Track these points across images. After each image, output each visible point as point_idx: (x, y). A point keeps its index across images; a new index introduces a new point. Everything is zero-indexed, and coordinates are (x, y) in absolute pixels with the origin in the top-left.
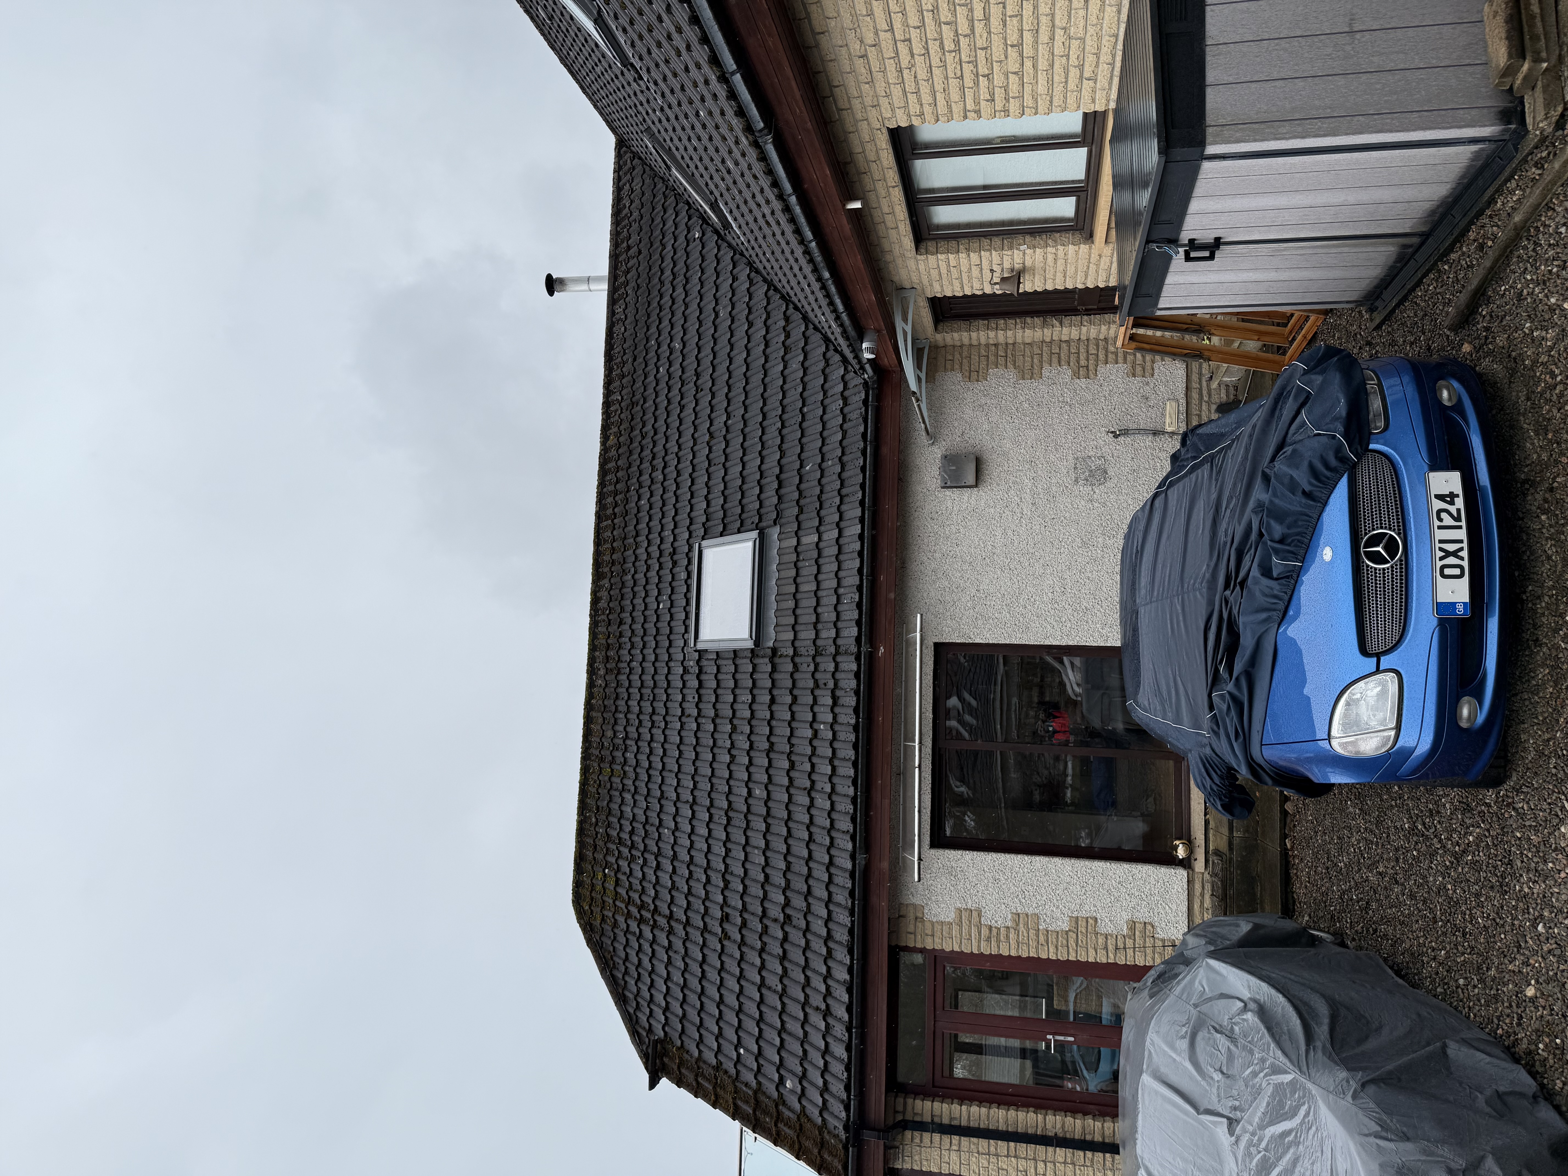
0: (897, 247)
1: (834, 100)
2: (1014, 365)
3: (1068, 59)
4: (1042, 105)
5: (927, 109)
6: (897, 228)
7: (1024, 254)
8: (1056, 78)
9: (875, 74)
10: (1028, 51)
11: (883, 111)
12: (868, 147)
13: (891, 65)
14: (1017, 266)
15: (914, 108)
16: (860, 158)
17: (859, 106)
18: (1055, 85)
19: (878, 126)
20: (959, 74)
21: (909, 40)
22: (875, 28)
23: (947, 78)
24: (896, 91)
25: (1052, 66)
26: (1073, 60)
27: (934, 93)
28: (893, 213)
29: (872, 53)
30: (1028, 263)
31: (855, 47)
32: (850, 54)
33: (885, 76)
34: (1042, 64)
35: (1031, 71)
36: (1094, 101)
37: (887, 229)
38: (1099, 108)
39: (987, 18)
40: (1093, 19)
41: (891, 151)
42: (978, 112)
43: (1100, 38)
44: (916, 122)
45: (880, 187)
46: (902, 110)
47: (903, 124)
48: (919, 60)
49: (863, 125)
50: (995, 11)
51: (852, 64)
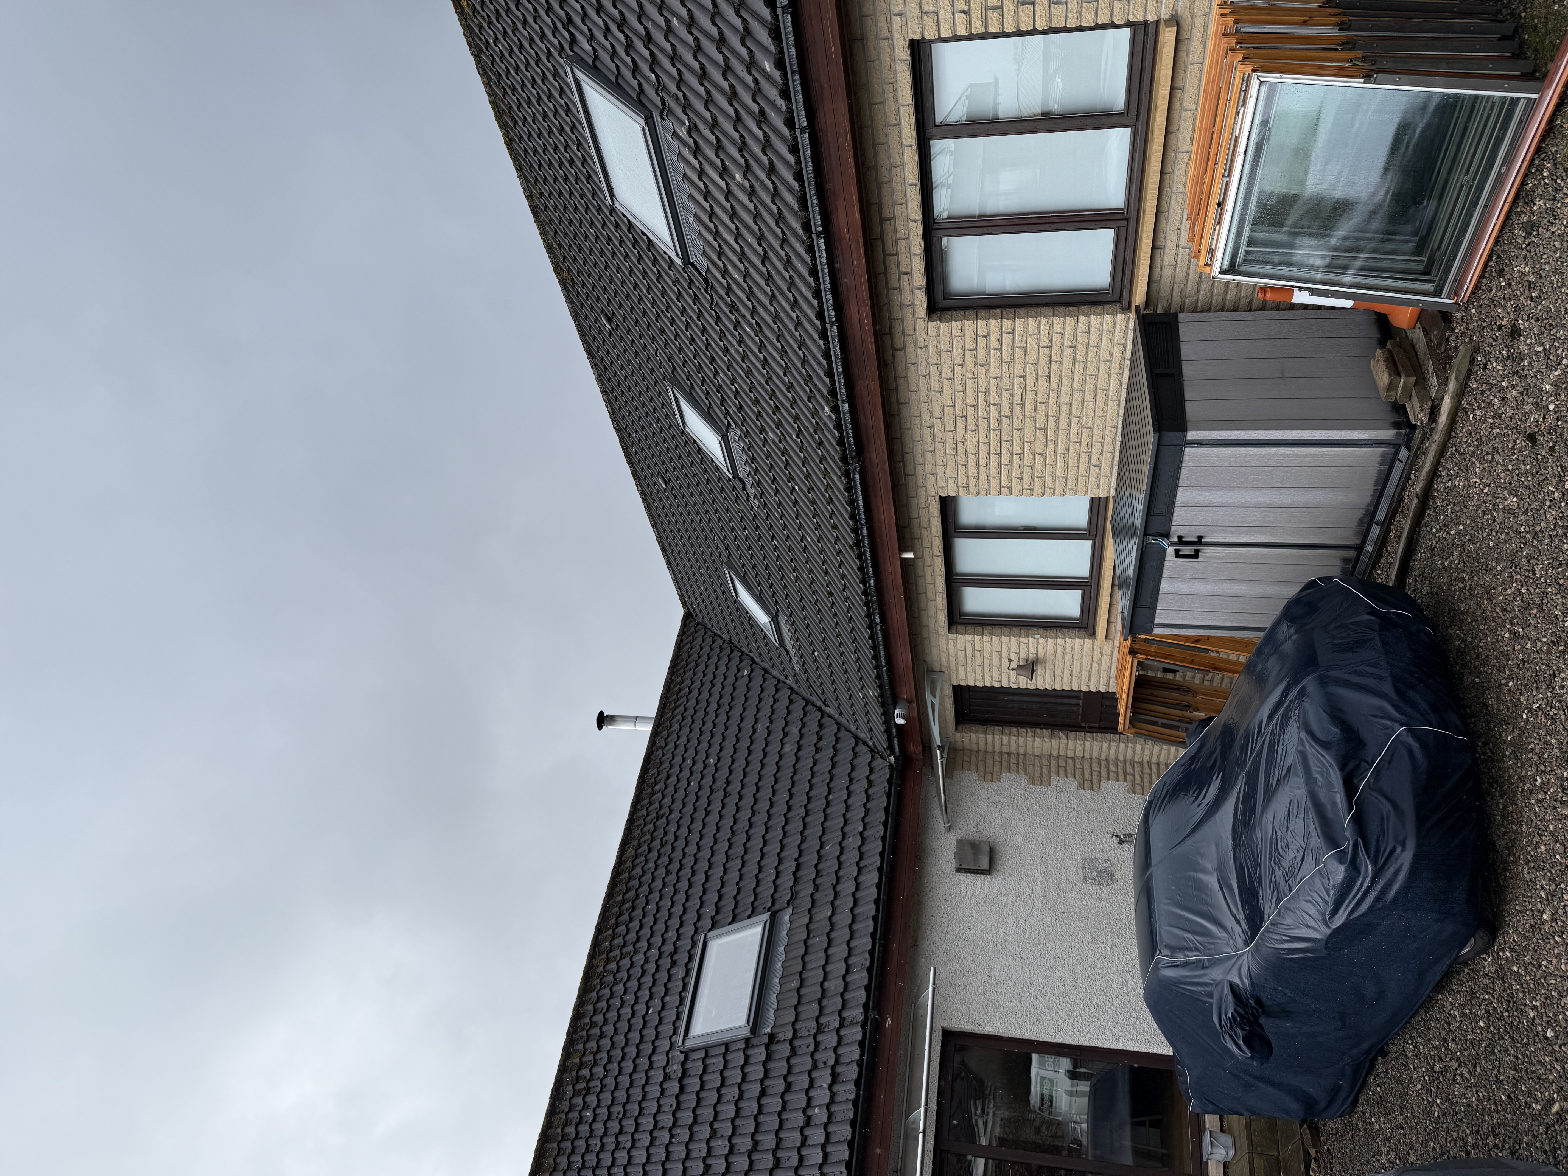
0: (934, 621)
1: (904, 465)
2: (1025, 771)
3: (1080, 445)
4: (1059, 485)
5: (972, 481)
6: (935, 600)
7: (1038, 643)
8: (1071, 461)
9: (937, 444)
10: (1051, 435)
11: (939, 480)
12: (923, 512)
13: (949, 437)
14: (1031, 656)
15: (962, 480)
16: (915, 523)
17: (921, 472)
18: (1070, 468)
19: (933, 494)
20: (998, 452)
21: (965, 417)
22: (943, 403)
23: (989, 454)
24: (951, 462)
25: (1068, 450)
26: (1084, 447)
27: (978, 467)
28: (935, 585)
29: (937, 424)
30: (1041, 654)
31: (926, 417)
32: (921, 425)
33: (944, 447)
34: (1061, 449)
35: (1052, 453)
36: (1098, 487)
37: (927, 600)
38: (1103, 494)
39: (1023, 403)
40: (1099, 411)
41: (940, 520)
42: (1010, 488)
43: (1104, 429)
44: (962, 492)
45: (927, 555)
46: (953, 480)
47: (952, 494)
48: (971, 434)
49: (922, 491)
50: (1029, 396)
51: (922, 434)
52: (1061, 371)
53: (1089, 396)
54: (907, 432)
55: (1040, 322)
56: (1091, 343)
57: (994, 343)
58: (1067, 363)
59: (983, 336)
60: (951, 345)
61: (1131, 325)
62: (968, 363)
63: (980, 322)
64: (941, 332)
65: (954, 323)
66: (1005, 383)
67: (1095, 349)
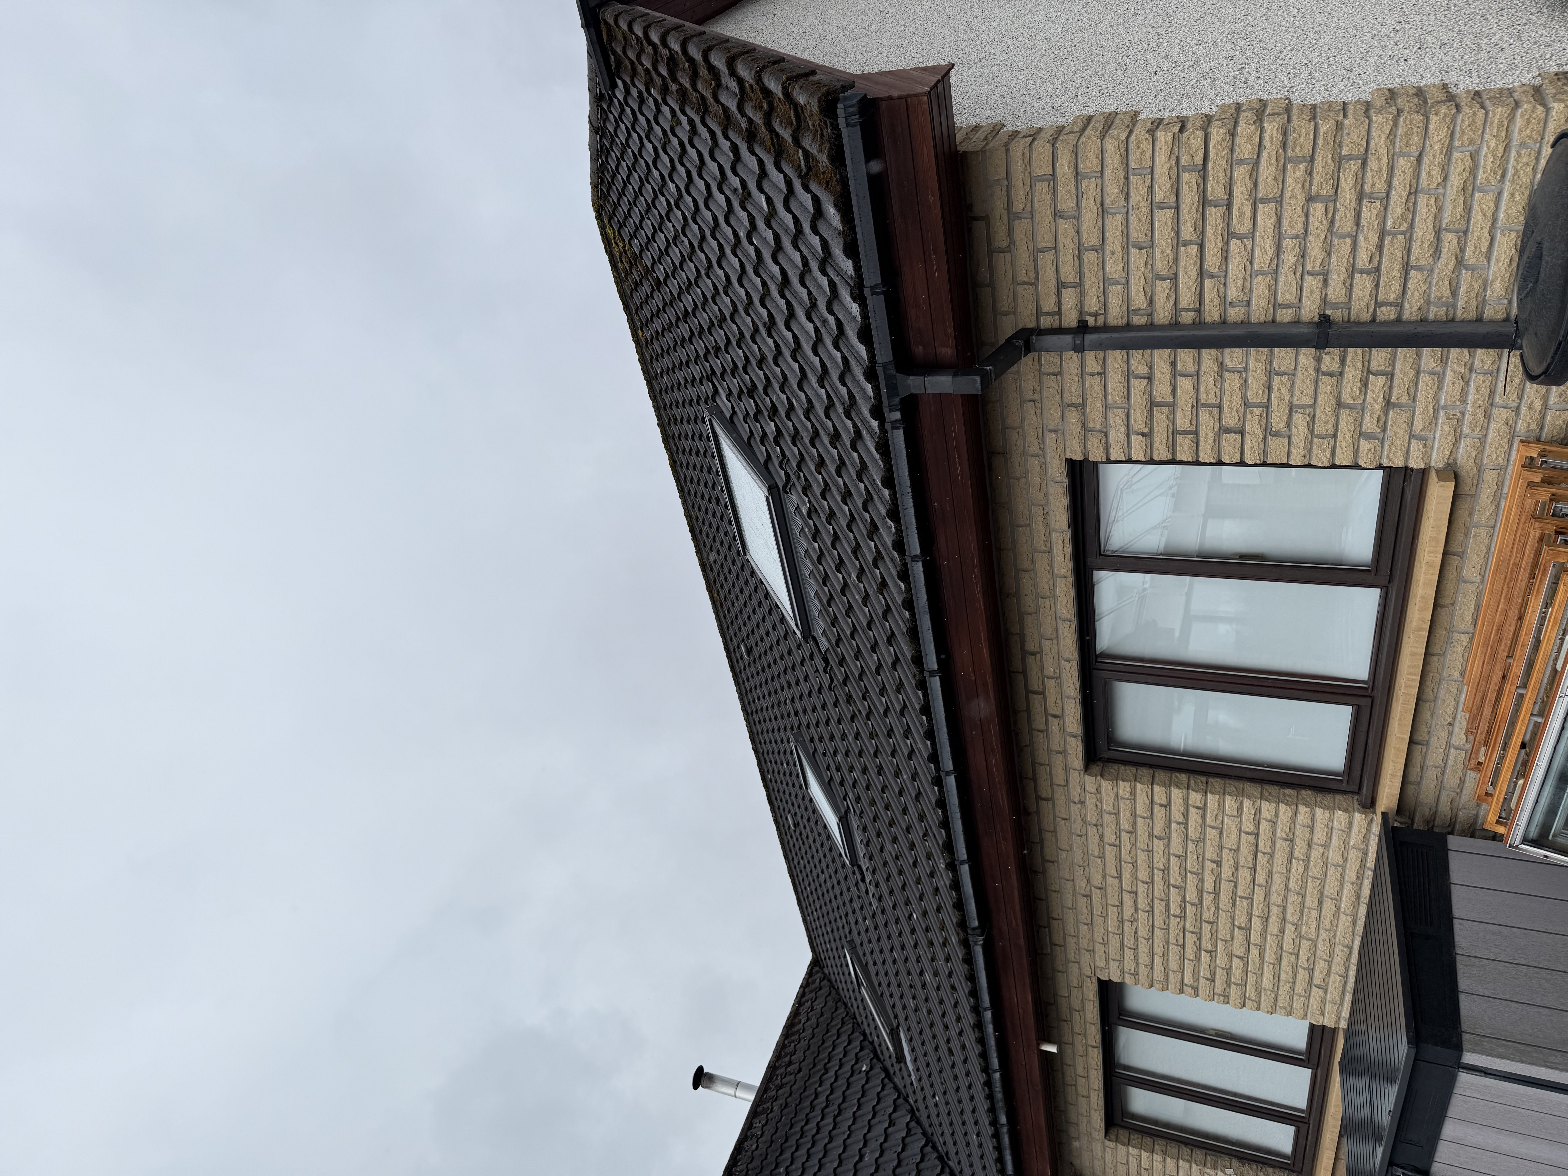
0: (1085, 1121)
1: (1050, 932)
3: (1297, 959)
4: (1266, 1001)
5: (1143, 970)
6: (1088, 1097)
8: (1283, 976)
9: (1095, 918)
10: (1255, 938)
11: (1097, 959)
12: (1074, 992)
13: (1113, 912)
15: (1129, 965)
16: (1063, 1002)
17: (1073, 946)
18: (1281, 984)
19: (1089, 973)
20: (1181, 942)
21: (1136, 893)
22: (1104, 871)
23: (1168, 942)
24: (1114, 941)
25: (1280, 960)
26: (1303, 961)
27: (1152, 955)
28: (1087, 1077)
29: (1096, 895)
31: (1081, 884)
32: (1074, 891)
33: (1105, 922)
34: (1270, 956)
35: (1257, 960)
36: (1322, 1014)
37: (1077, 1094)
38: (1329, 1023)
39: (1216, 893)
40: (1326, 923)
41: (1097, 1004)
42: (1196, 989)
43: (1332, 946)
44: (1128, 980)
45: (1079, 1041)
46: (1117, 964)
47: (1116, 979)
48: (1142, 916)
49: (1074, 968)
50: (1226, 888)
51: (1074, 901)
52: (1272, 866)
53: (1311, 902)
54: (1054, 895)
55: (1242, 803)
56: (1315, 840)
57: (1177, 816)
58: (1280, 858)
59: (1161, 805)
60: (1116, 805)
61: (1376, 829)
62: (1139, 832)
63: (1157, 788)
64: (1103, 790)
65: (1120, 783)
66: (1191, 863)
67: (1321, 850)
